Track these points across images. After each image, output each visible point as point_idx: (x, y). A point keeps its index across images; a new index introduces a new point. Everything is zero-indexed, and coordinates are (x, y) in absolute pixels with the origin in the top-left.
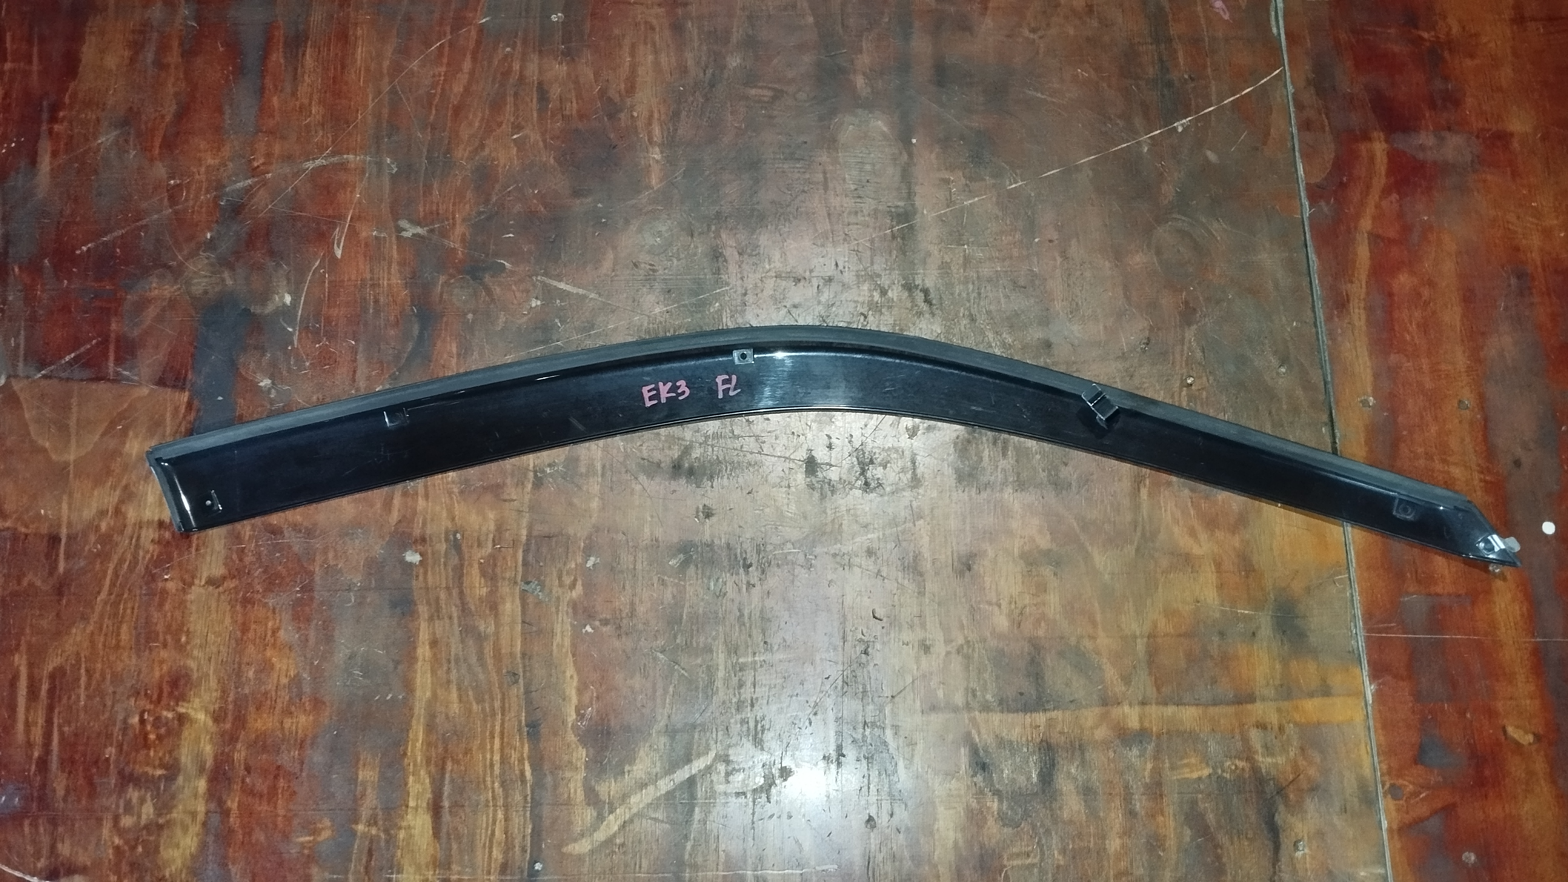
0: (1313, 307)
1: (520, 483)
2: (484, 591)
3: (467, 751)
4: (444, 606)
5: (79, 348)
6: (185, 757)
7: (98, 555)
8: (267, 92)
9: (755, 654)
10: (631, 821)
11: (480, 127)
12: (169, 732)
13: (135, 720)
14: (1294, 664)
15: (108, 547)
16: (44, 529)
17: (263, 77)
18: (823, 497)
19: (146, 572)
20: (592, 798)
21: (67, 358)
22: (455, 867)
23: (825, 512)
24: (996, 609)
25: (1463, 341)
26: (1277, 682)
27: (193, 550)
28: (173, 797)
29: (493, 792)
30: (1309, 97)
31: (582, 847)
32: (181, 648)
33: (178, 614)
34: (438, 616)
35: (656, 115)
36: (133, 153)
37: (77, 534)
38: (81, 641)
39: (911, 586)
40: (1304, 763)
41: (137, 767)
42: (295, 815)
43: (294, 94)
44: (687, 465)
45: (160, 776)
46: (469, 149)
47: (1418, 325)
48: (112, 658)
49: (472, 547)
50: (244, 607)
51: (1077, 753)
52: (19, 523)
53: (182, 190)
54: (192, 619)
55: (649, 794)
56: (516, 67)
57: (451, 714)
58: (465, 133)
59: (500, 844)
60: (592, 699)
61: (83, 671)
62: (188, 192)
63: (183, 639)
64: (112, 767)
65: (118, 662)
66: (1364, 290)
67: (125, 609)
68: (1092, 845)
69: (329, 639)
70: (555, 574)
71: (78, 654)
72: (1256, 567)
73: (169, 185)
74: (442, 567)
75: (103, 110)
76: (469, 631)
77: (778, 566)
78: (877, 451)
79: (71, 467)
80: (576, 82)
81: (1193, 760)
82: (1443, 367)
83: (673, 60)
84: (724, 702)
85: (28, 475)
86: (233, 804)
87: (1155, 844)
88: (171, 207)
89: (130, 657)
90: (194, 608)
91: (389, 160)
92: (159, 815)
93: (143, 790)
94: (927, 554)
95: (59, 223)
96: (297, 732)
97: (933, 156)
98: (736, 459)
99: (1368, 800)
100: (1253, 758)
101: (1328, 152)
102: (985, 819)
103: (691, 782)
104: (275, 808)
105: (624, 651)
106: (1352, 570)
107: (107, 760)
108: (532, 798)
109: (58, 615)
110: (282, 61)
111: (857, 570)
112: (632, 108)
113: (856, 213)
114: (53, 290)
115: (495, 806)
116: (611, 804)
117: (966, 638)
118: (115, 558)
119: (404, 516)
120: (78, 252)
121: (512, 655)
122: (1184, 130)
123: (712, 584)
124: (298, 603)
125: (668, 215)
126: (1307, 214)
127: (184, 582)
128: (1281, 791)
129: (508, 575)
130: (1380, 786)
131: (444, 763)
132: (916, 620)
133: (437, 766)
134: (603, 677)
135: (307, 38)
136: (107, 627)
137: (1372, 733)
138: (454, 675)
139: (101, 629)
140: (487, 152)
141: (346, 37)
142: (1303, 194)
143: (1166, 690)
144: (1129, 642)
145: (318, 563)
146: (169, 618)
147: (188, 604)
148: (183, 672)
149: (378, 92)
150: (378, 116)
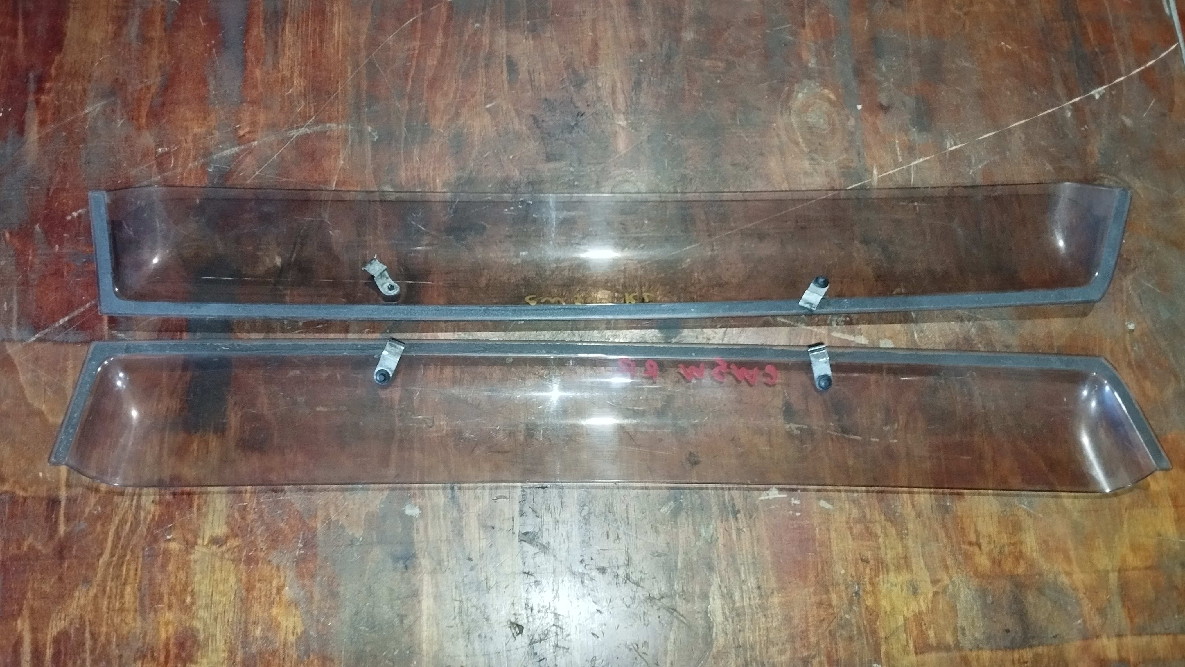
1: (512, 436)
4: (445, 558)
5: (73, 311)
7: (99, 517)
8: (250, 65)
11: (455, 97)
15: (109, 508)
16: (43, 492)
17: (245, 51)
19: (148, 533)
21: (61, 322)
24: (976, 548)
27: (195, 509)
32: (186, 609)
33: (182, 575)
34: (441, 569)
35: (619, 85)
36: (120, 122)
38: (85, 605)
43: (276, 65)
44: (670, 414)
46: (445, 118)
48: (117, 620)
49: (470, 500)
50: (248, 565)
52: (17, 487)
53: (170, 157)
54: (196, 579)
56: (486, 40)
58: (441, 103)
61: (87, 635)
62: (176, 159)
63: (189, 599)
65: (123, 625)
67: (128, 571)
69: (333, 595)
70: (552, 525)
71: (82, 618)
73: (156, 153)
74: (441, 520)
75: (90, 81)
80: (543, 56)
83: (632, 34)
84: (723, 647)
85: (24, 438)
88: (160, 173)
89: (135, 620)
90: (198, 568)
91: (369, 129)
95: (48, 189)
109: (60, 579)
110: (263, 36)
112: (596, 79)
113: (813, 174)
114: (45, 254)
117: (951, 577)
118: (116, 520)
119: (402, 470)
120: (69, 218)
122: (1101, 97)
123: (703, 531)
124: (301, 560)
125: (636, 178)
127: (187, 542)
129: (506, 526)
132: (902, 562)
135: (286, 14)
136: (111, 589)
139: (104, 591)
140: (461, 121)
141: (323, 13)
143: (1138, 621)
144: (1102, 576)
145: (320, 519)
146: (173, 579)
147: (192, 563)
148: (190, 632)
149: (356, 65)
150: (357, 87)
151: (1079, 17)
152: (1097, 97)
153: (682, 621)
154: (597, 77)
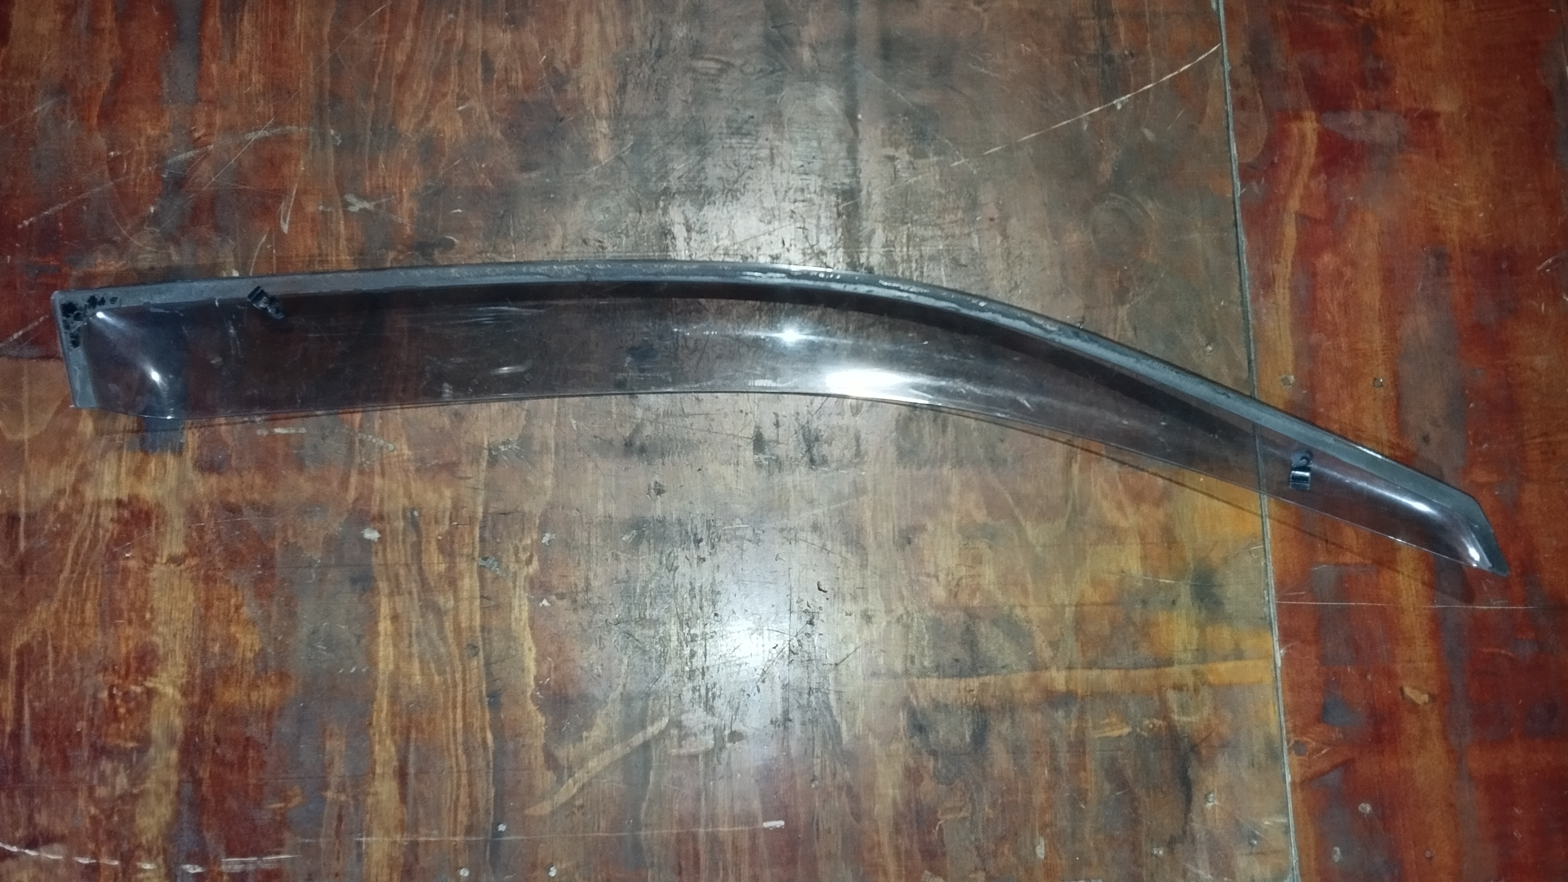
0: (1241, 285)
1: (475, 461)
2: (442, 567)
3: (430, 721)
4: (403, 582)
5: (26, 325)
6: (156, 730)
7: (58, 534)
8: (205, 59)
9: (705, 625)
10: (590, 783)
11: (424, 98)
12: (139, 706)
13: (104, 695)
14: (1209, 629)
15: (68, 526)
16: (2, 509)
17: (200, 44)
18: (770, 474)
19: (107, 551)
20: (551, 762)
21: (15, 336)
22: (422, 830)
23: (772, 488)
24: (934, 580)
25: (1380, 320)
26: (1194, 647)
27: (153, 528)
28: (146, 768)
29: (457, 758)
30: (1245, 75)
31: (544, 808)
32: (146, 625)
33: (141, 592)
34: (398, 592)
35: (603, 87)
36: (70, 123)
37: (36, 514)
38: (46, 619)
39: (854, 560)
40: (1217, 722)
41: (109, 740)
42: (266, 784)
43: (233, 61)
44: (638, 443)
45: (132, 749)
46: (414, 120)
47: (1339, 304)
48: (79, 635)
49: (429, 524)
50: (207, 584)
51: (1008, 715)
53: (122, 161)
54: (155, 596)
55: (606, 758)
56: (460, 34)
57: (413, 684)
58: (409, 105)
59: (464, 808)
60: (549, 669)
61: (50, 648)
62: (129, 164)
63: (148, 616)
64: (84, 740)
65: (85, 639)
66: (1289, 270)
67: (88, 587)
68: (1019, 799)
69: (292, 615)
70: (512, 550)
71: (44, 632)
72: (1178, 539)
73: (108, 156)
74: (400, 543)
75: (38, 77)
76: (429, 607)
77: (728, 541)
78: (822, 428)
79: (26, 447)
80: (522, 51)
81: (1114, 720)
82: (1360, 345)
83: (619, 31)
84: (677, 671)
86: (204, 773)
87: (1078, 796)
88: (112, 180)
89: (96, 634)
90: (157, 585)
91: (332, 132)
92: (134, 785)
93: (116, 763)
94: (869, 529)
96: (264, 705)
97: (879, 132)
98: (686, 437)
99: (1274, 756)
100: (1170, 718)
101: (1262, 130)
102: (921, 778)
103: (646, 745)
104: (246, 777)
105: (580, 624)
106: (1267, 541)
107: (79, 734)
108: (495, 765)
109: (22, 593)
110: (219, 26)
111: (803, 545)
112: (578, 80)
113: (802, 190)
115: (459, 771)
116: (570, 768)
117: (906, 608)
118: (76, 537)
119: (361, 494)
120: (20, 226)
121: (471, 628)
122: (1123, 107)
123: (664, 559)
124: (260, 580)
125: (617, 191)
126: (1238, 194)
127: (145, 560)
128: (1194, 748)
129: (465, 551)
130: (1285, 743)
131: (409, 733)
132: (859, 592)
133: (401, 734)
134: (560, 649)
135: (244, 2)
136: (72, 604)
137: (1280, 694)
138: (415, 649)
139: (65, 607)
140: (431, 124)
142: (1235, 173)
143: (1091, 655)
144: (1058, 610)
145: (278, 541)
146: (132, 596)
147: (151, 582)
148: (150, 648)
149: (319, 60)
150: (320, 85)
151: (1111, 15)
152: (1119, 107)
153: (637, 647)
154: (578, 78)
